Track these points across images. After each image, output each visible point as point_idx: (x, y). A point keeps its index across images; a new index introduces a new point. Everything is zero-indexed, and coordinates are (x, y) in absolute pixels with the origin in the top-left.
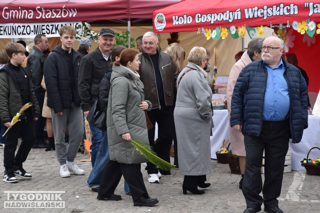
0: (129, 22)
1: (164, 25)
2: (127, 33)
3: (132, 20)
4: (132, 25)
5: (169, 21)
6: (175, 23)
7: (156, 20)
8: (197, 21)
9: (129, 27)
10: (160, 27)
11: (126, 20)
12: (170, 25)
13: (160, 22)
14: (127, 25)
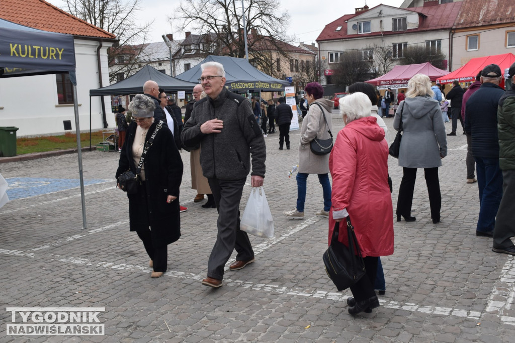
8: (448, 82)
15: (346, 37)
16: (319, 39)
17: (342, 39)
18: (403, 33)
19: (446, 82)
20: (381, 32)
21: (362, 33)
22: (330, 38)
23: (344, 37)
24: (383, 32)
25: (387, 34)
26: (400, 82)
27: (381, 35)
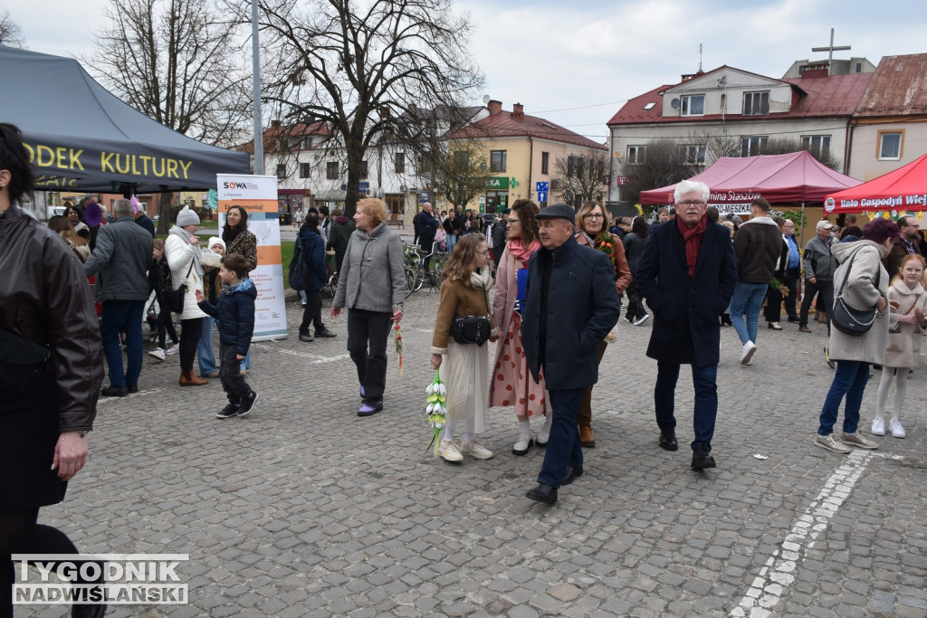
0: (803, 205)
1: (833, 207)
2: (801, 212)
3: (806, 202)
4: (805, 206)
5: (838, 204)
6: (843, 206)
7: (826, 203)
8: (862, 205)
9: (803, 208)
10: (829, 208)
11: (801, 202)
12: (838, 208)
13: (830, 204)
14: (801, 206)
15: (659, 120)
16: (614, 122)
17: (653, 123)
18: (761, 119)
19: (855, 204)
20: (721, 115)
21: (689, 114)
22: (632, 121)
23: (657, 121)
24: (726, 115)
25: (732, 120)
26: (724, 198)
27: (722, 120)
